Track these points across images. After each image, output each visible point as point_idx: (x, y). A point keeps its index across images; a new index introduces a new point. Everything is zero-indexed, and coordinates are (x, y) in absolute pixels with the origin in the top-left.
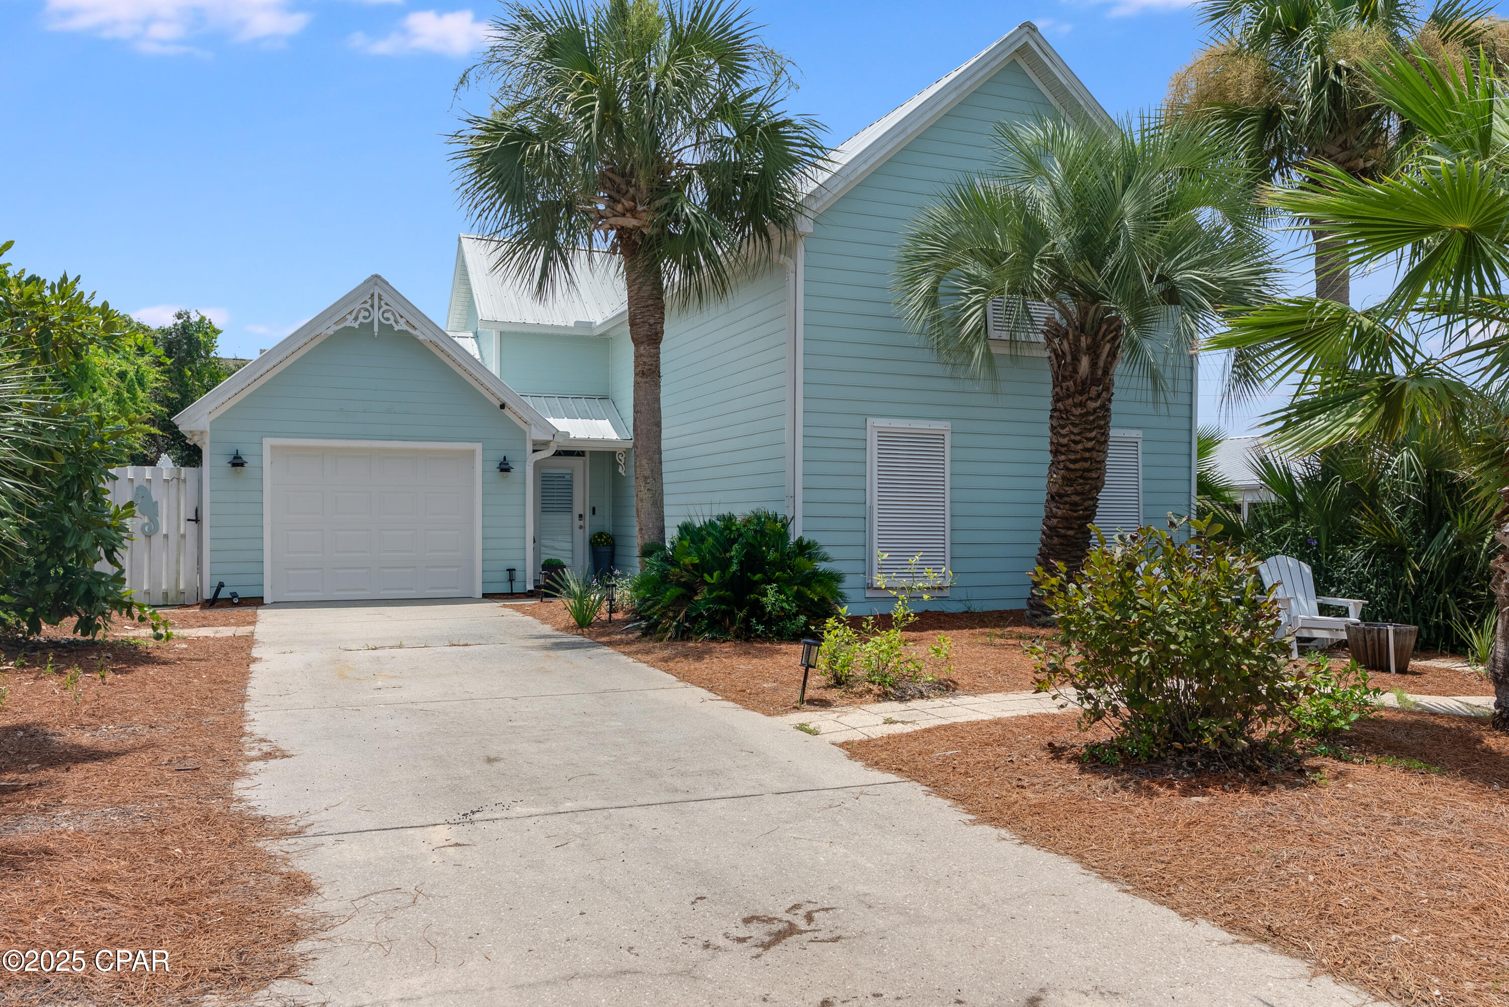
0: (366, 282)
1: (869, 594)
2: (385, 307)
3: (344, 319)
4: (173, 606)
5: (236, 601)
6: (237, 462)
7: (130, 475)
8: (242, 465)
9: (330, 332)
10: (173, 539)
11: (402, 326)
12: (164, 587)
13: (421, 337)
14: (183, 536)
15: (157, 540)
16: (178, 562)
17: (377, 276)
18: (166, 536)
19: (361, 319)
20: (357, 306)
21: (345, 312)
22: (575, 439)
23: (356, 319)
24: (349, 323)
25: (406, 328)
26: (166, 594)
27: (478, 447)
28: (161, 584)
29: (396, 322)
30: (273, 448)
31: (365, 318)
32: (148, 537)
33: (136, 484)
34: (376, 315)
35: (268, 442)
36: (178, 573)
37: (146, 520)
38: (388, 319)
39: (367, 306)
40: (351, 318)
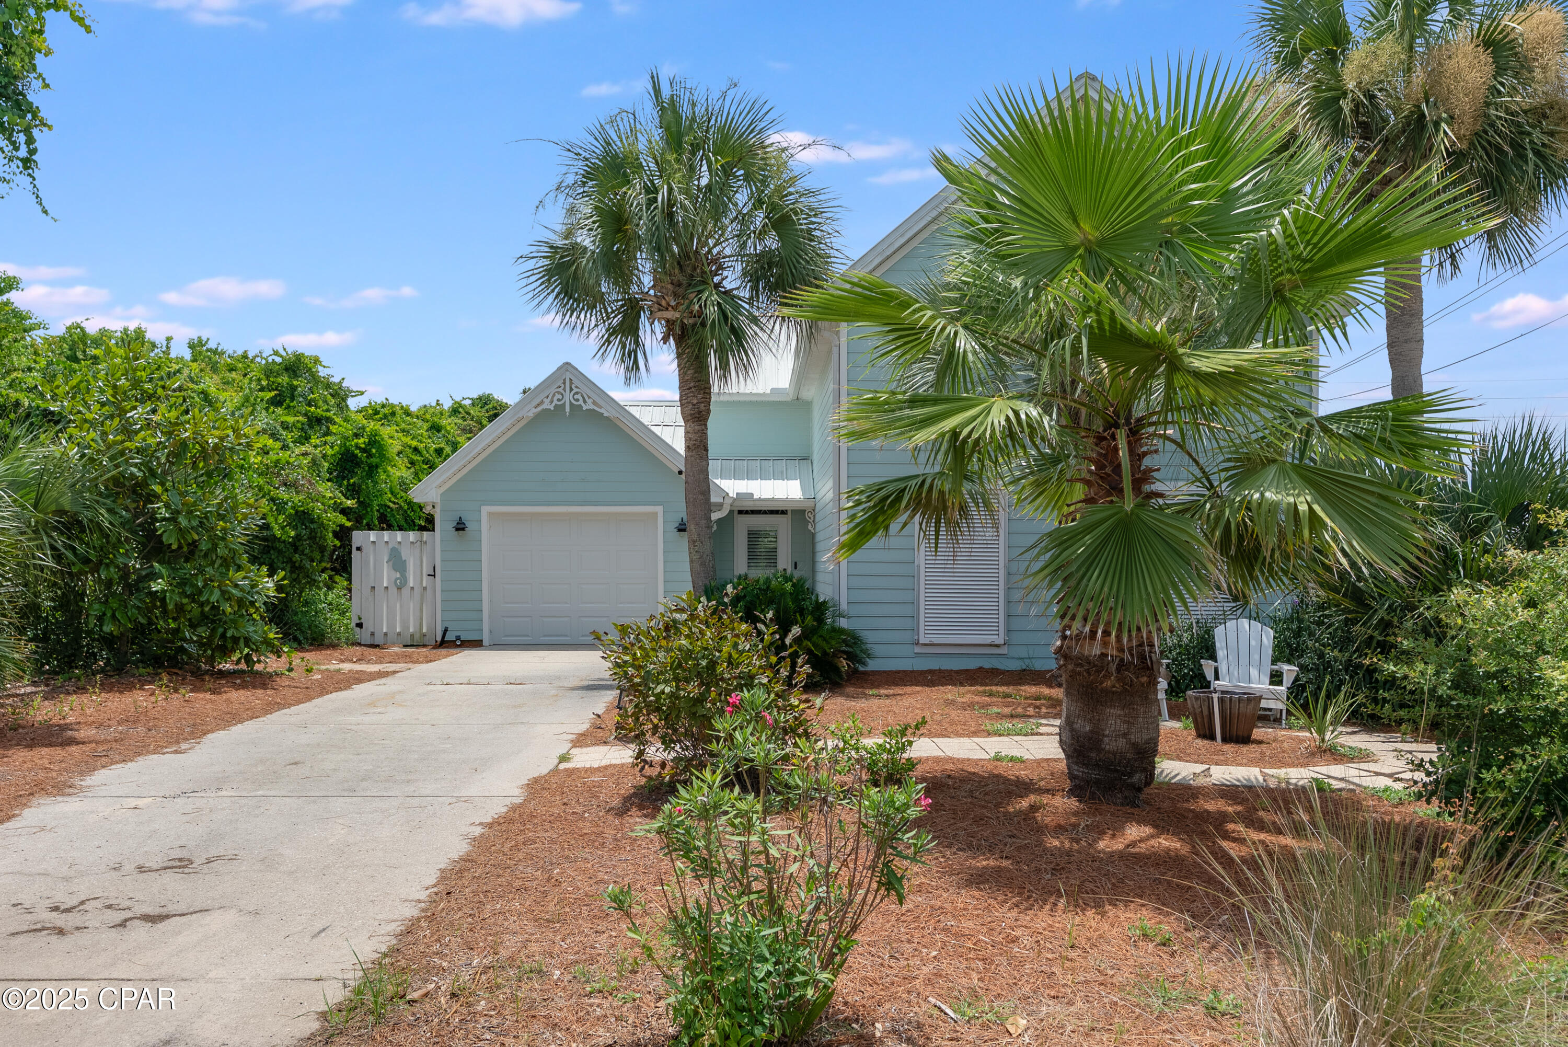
0: (559, 369)
1: (917, 650)
2: (575, 390)
3: (542, 402)
4: (417, 646)
5: (458, 643)
6: (460, 527)
7: (386, 539)
8: (463, 529)
9: (531, 414)
10: (417, 591)
11: (589, 406)
12: (411, 630)
13: (606, 414)
14: (425, 588)
15: (406, 591)
16: (421, 610)
17: (568, 364)
18: (412, 588)
19: (555, 402)
20: (553, 390)
21: (542, 396)
22: (760, 500)
23: (552, 402)
24: (544, 406)
25: (592, 407)
26: (412, 636)
27: (659, 509)
28: (408, 628)
29: (585, 401)
30: (490, 514)
31: (559, 400)
32: (399, 589)
33: (390, 546)
34: (568, 397)
35: (485, 510)
36: (421, 619)
37: (398, 575)
38: (577, 400)
39: (560, 390)
40: (547, 401)
